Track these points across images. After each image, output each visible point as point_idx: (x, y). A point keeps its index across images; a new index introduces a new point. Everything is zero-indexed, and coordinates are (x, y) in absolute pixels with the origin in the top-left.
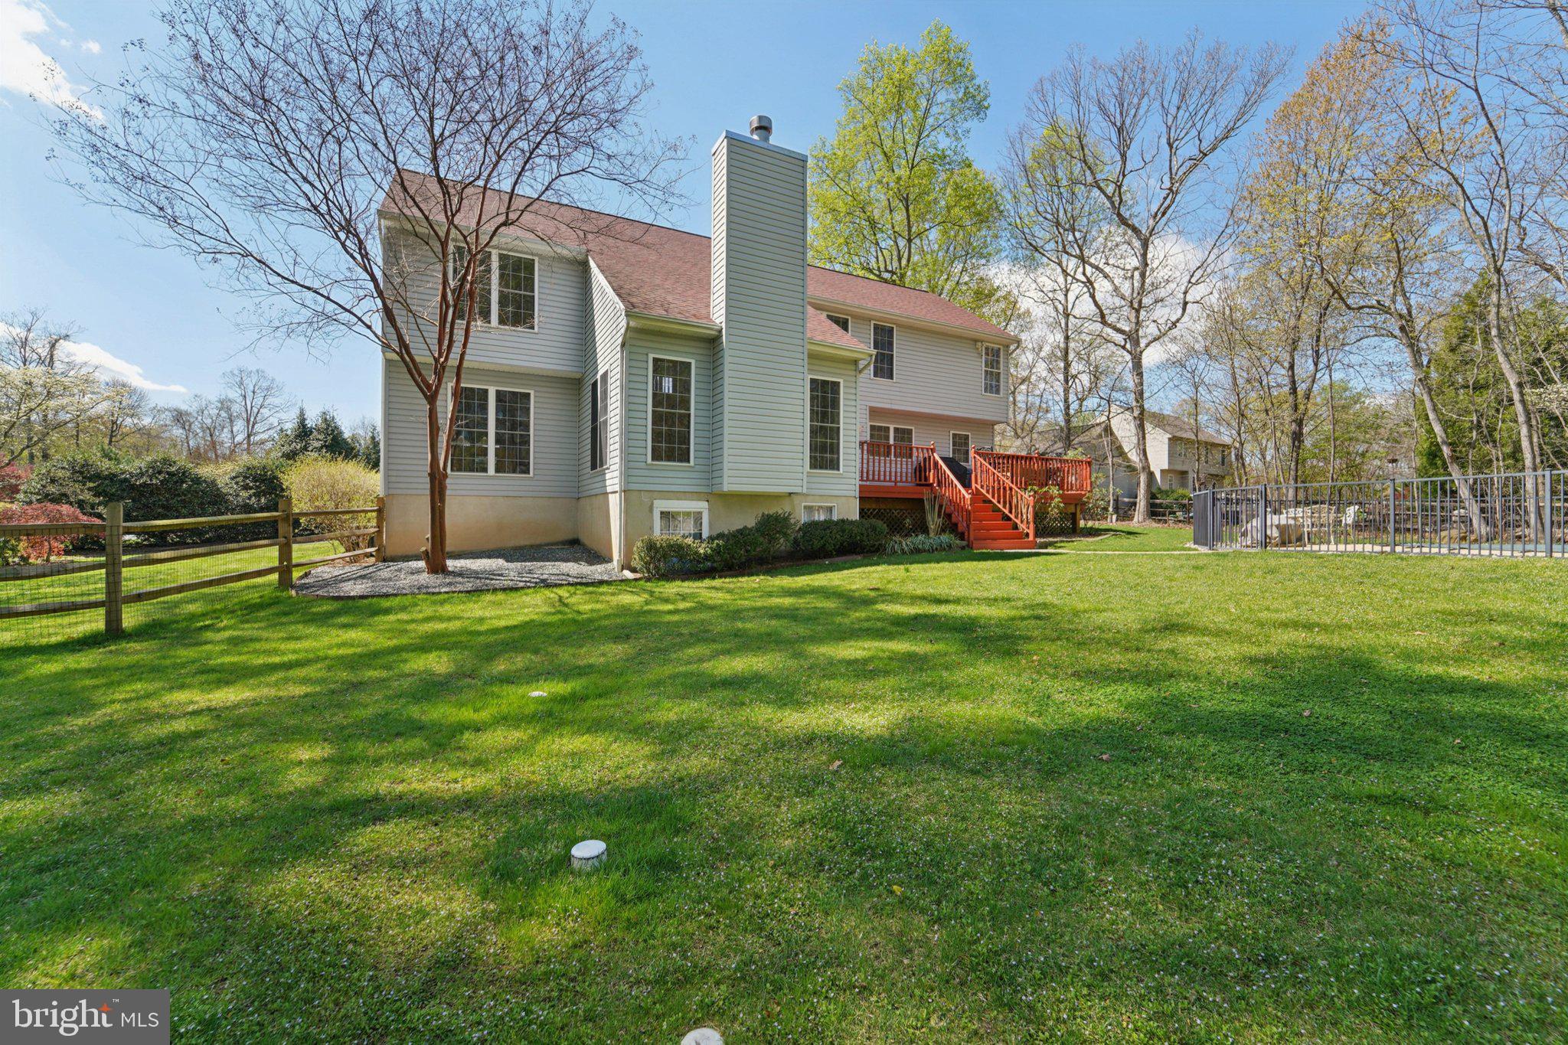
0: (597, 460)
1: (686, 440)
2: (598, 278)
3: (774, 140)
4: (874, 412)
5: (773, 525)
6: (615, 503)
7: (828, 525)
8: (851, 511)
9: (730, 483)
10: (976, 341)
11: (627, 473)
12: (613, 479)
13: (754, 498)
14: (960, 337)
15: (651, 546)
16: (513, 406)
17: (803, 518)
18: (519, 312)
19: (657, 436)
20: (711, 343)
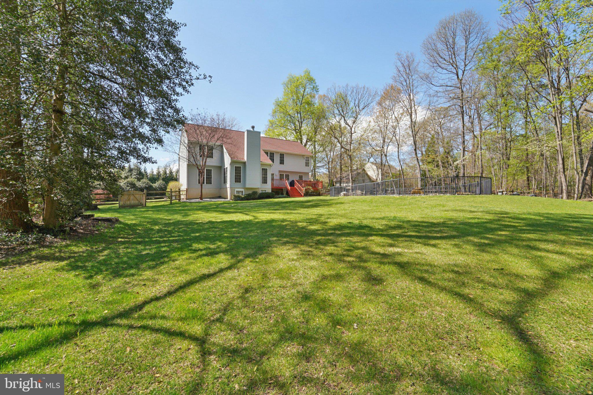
0: (225, 182)
1: (240, 179)
2: (225, 150)
3: (255, 130)
4: (280, 171)
5: (255, 193)
6: (229, 190)
7: (266, 193)
8: (270, 191)
9: (247, 186)
10: (303, 156)
11: (231, 185)
12: (228, 185)
13: (251, 189)
14: (300, 155)
15: (234, 196)
16: (209, 172)
17: (261, 192)
18: (211, 156)
19: (236, 178)
20: (244, 163)
